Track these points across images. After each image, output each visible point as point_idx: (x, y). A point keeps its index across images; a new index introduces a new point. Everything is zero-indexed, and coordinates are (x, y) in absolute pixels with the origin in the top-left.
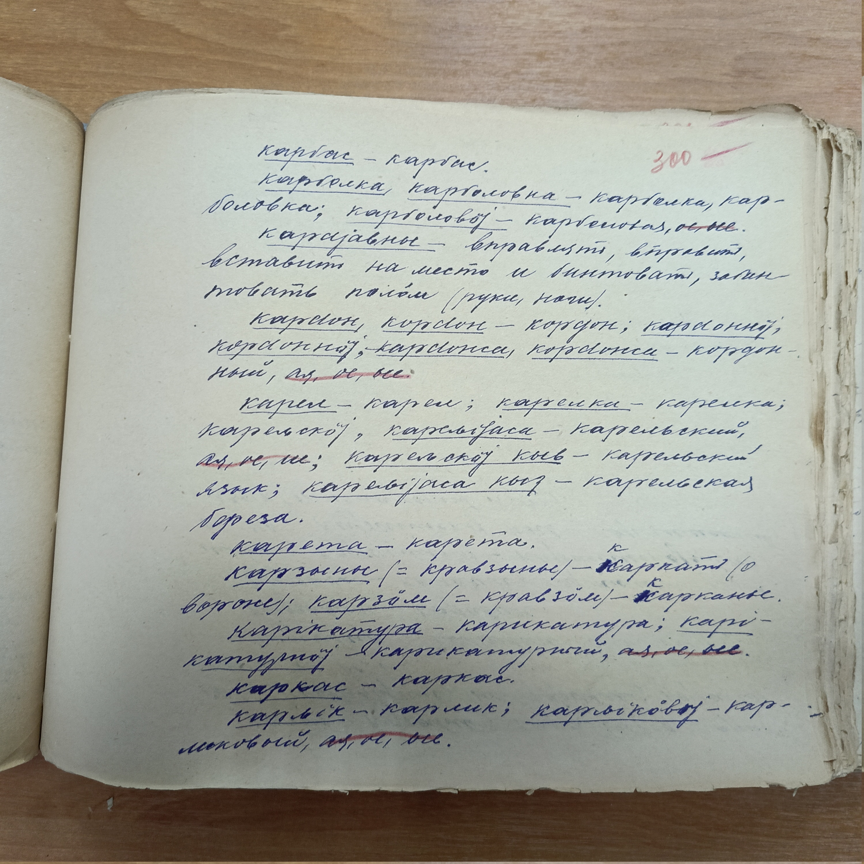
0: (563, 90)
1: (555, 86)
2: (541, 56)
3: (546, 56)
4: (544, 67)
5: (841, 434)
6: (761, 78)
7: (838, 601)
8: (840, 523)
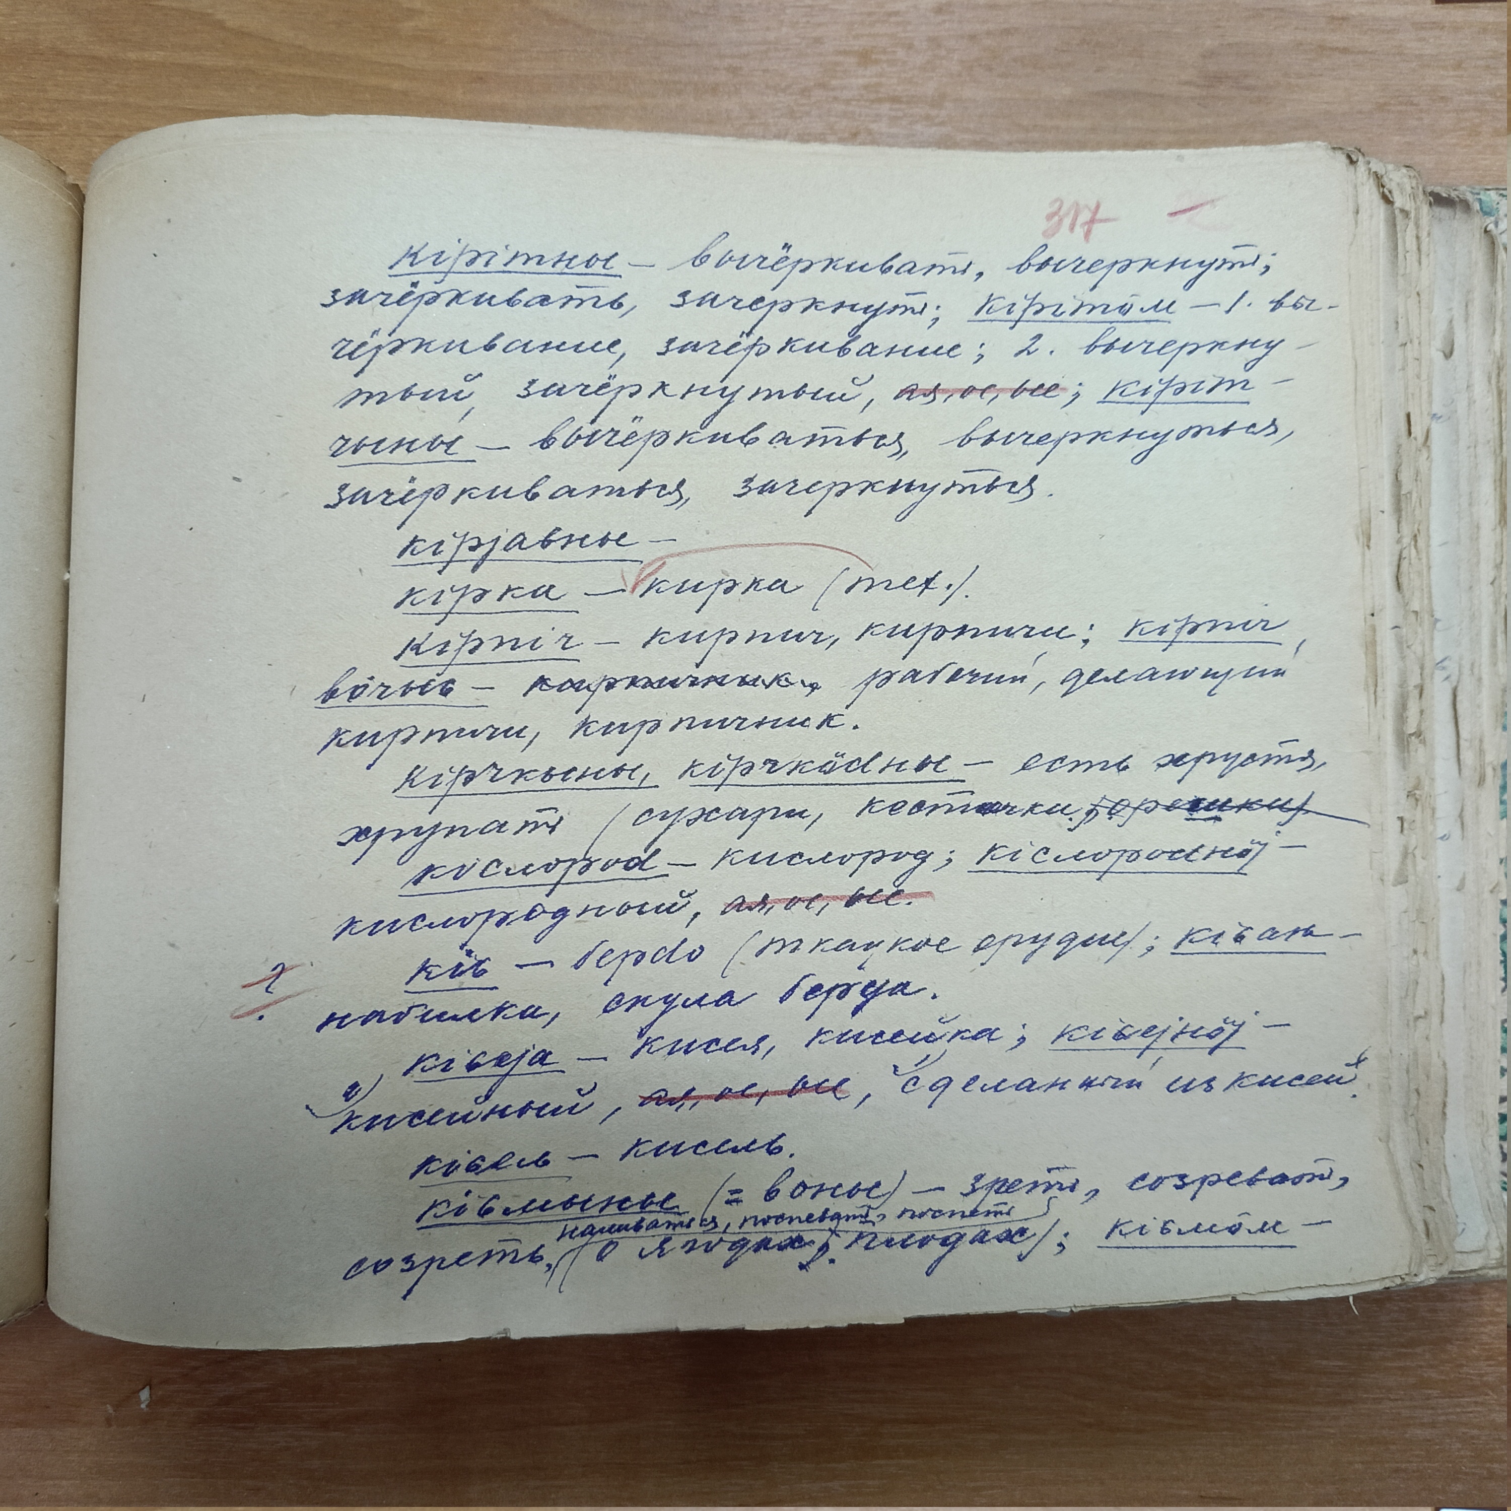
0: (905, 116)
1: (891, 109)
2: (865, 58)
3: (874, 57)
4: (871, 77)
5: (1408, 696)
6: (1247, 88)
7: (1412, 986)
8: (1410, 851)
